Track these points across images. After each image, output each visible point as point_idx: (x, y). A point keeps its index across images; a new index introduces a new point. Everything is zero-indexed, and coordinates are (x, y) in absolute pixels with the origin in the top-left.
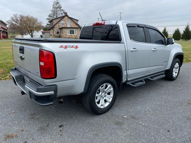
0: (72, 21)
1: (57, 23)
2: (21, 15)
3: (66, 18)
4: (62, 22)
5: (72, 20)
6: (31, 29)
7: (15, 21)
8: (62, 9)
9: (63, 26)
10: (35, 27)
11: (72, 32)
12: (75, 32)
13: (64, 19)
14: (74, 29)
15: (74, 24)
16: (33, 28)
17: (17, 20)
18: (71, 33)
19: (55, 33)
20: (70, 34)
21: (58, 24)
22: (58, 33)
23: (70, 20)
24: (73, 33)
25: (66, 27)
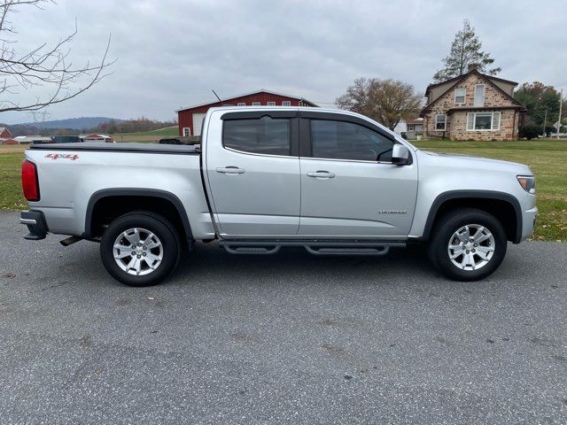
0: (490, 88)
1: (441, 97)
2: (374, 80)
3: (473, 79)
4: (458, 93)
5: (493, 85)
6: (390, 115)
7: (355, 97)
8: (480, 51)
9: (460, 104)
10: (402, 110)
11: (483, 123)
12: (496, 123)
13: (464, 85)
14: (493, 113)
15: (499, 97)
16: (398, 112)
17: (362, 94)
18: (478, 126)
19: (432, 127)
20: (474, 130)
21: (444, 100)
22: (440, 126)
23: (485, 86)
24: (488, 126)
25: (468, 106)
